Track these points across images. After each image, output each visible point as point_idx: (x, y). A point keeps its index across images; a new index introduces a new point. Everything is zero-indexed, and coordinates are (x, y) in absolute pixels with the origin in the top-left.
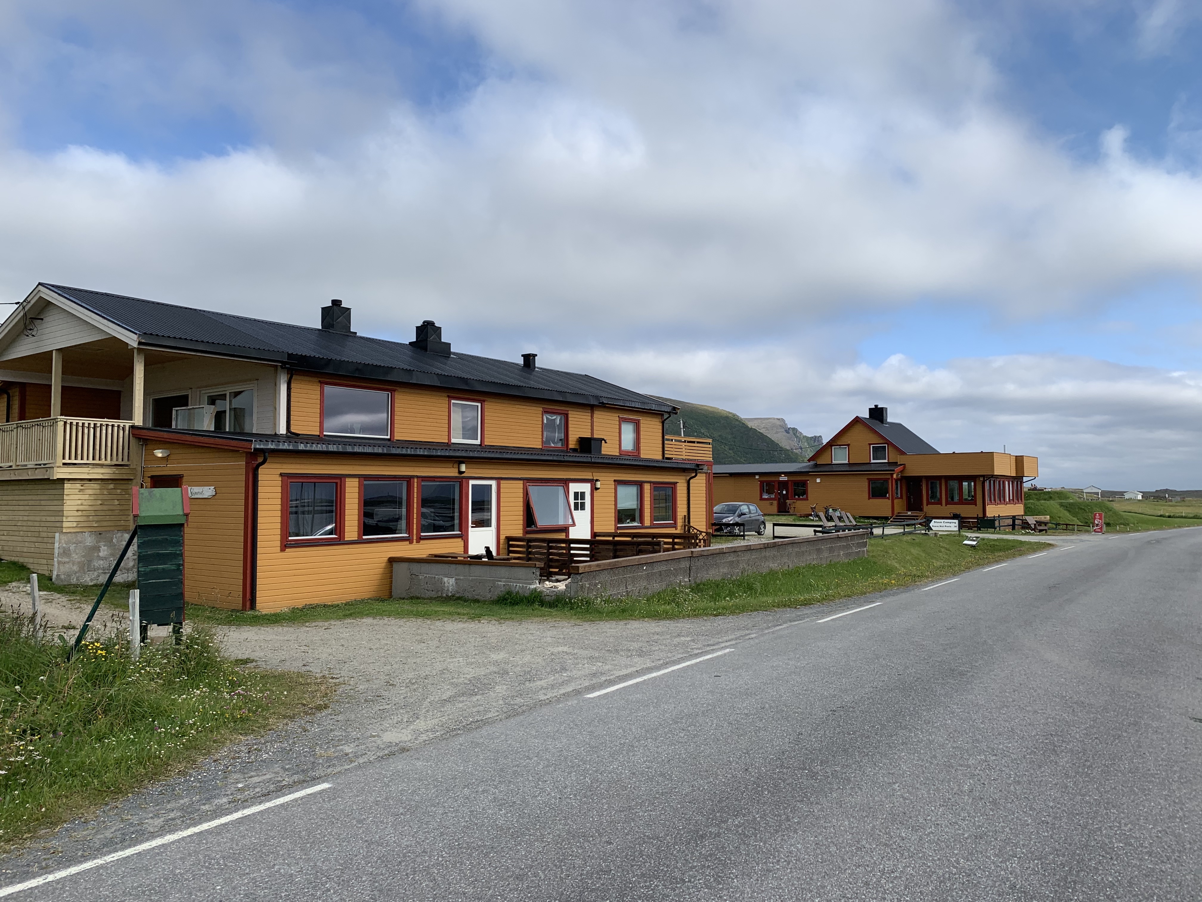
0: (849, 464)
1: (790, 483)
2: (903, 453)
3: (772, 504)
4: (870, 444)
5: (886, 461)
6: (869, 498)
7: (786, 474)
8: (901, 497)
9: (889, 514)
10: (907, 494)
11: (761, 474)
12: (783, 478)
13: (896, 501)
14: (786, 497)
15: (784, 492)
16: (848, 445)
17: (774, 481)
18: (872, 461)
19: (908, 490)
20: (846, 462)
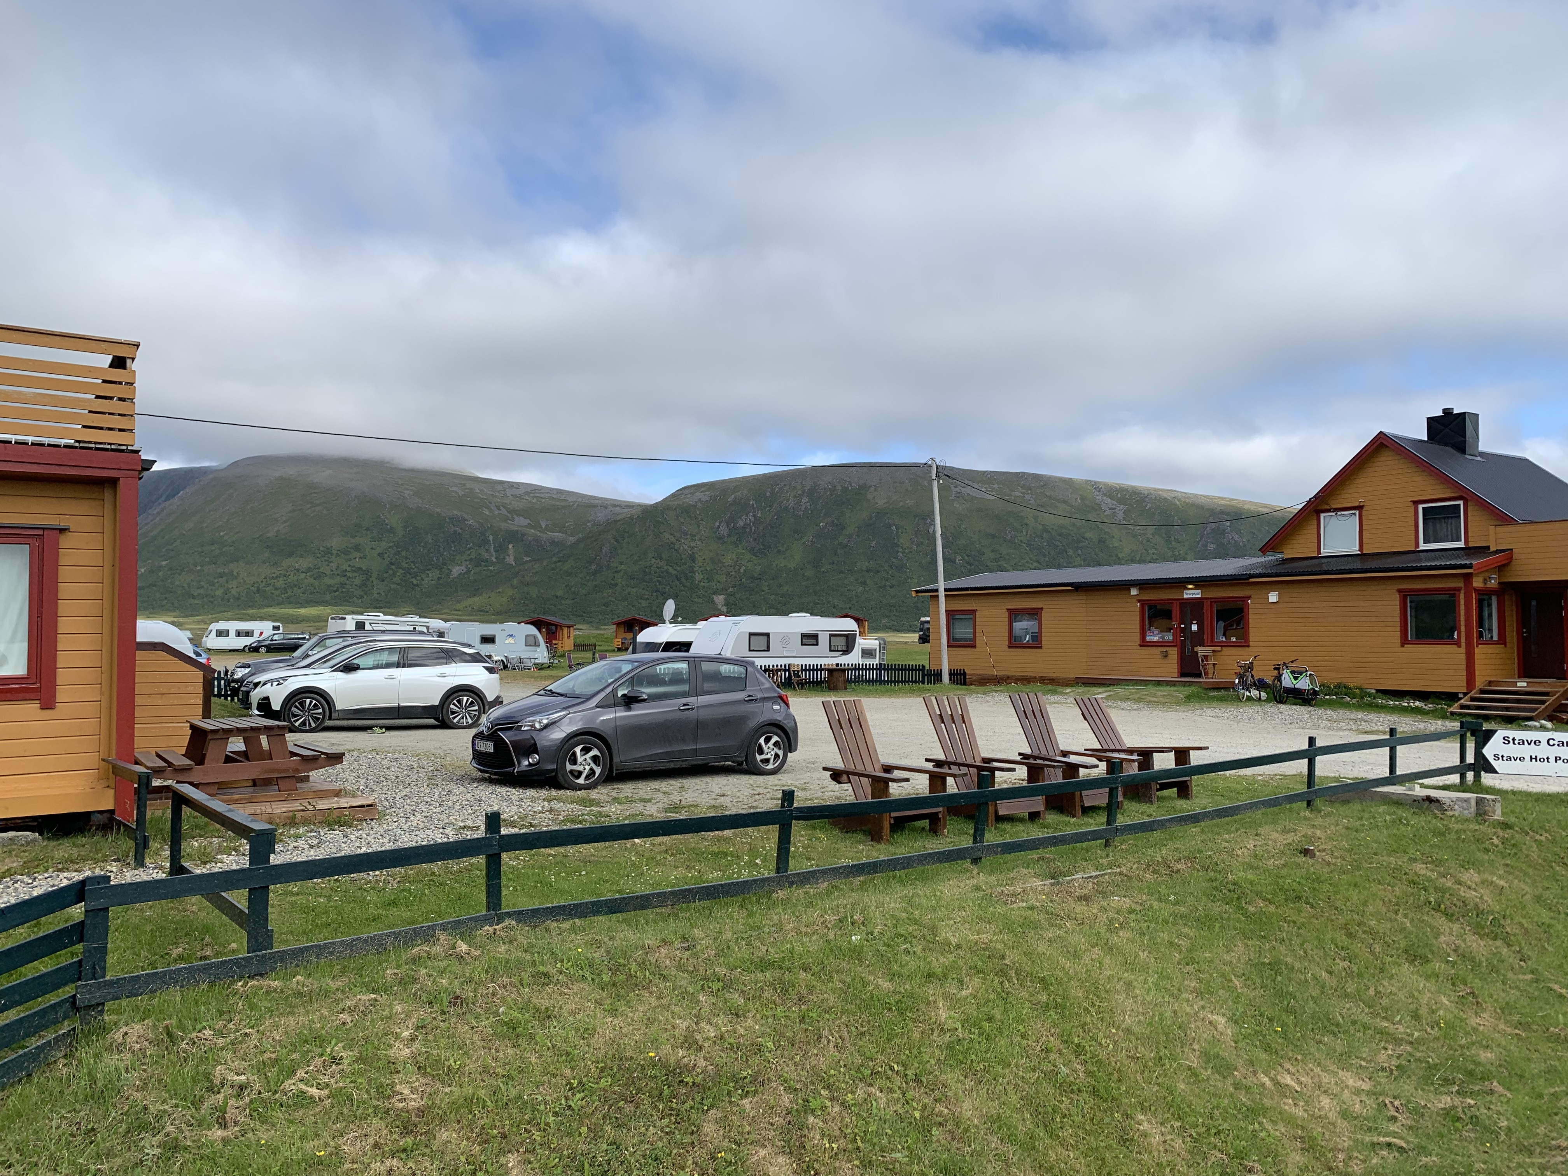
0: (1362, 556)
1: (1207, 604)
2: (1504, 519)
3: (1166, 656)
4: (1416, 503)
5: (1461, 544)
6: (1404, 642)
7: (1199, 582)
8: (1502, 640)
9: (1459, 686)
10: (1519, 633)
11: (1144, 585)
12: (1192, 593)
13: (1480, 651)
14: (1199, 639)
15: (1194, 628)
16: (1360, 508)
17: (1170, 601)
18: (1423, 546)
19: (1523, 621)
20: (1355, 549)
